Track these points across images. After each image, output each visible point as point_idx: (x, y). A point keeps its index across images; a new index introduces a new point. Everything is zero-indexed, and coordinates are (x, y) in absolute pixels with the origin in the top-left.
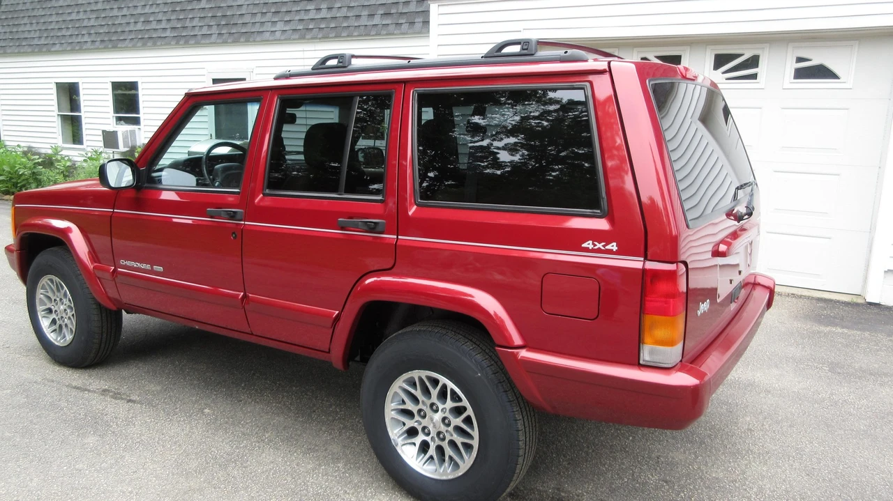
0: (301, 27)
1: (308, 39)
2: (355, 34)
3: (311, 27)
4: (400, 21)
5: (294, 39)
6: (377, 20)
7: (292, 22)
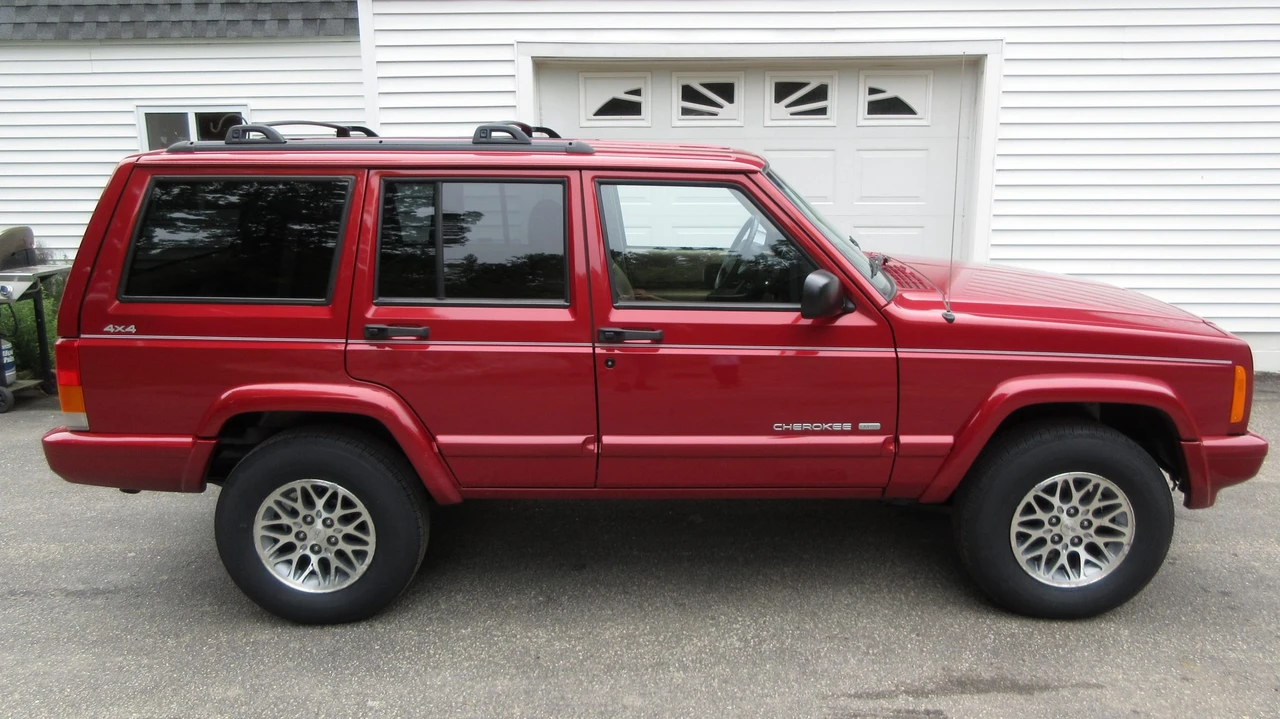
0: (56, 19)
1: (73, 41)
2: (176, 34)
3: (77, 18)
4: (260, 17)
5: (43, 40)
6: (214, 12)
7: (33, 10)
